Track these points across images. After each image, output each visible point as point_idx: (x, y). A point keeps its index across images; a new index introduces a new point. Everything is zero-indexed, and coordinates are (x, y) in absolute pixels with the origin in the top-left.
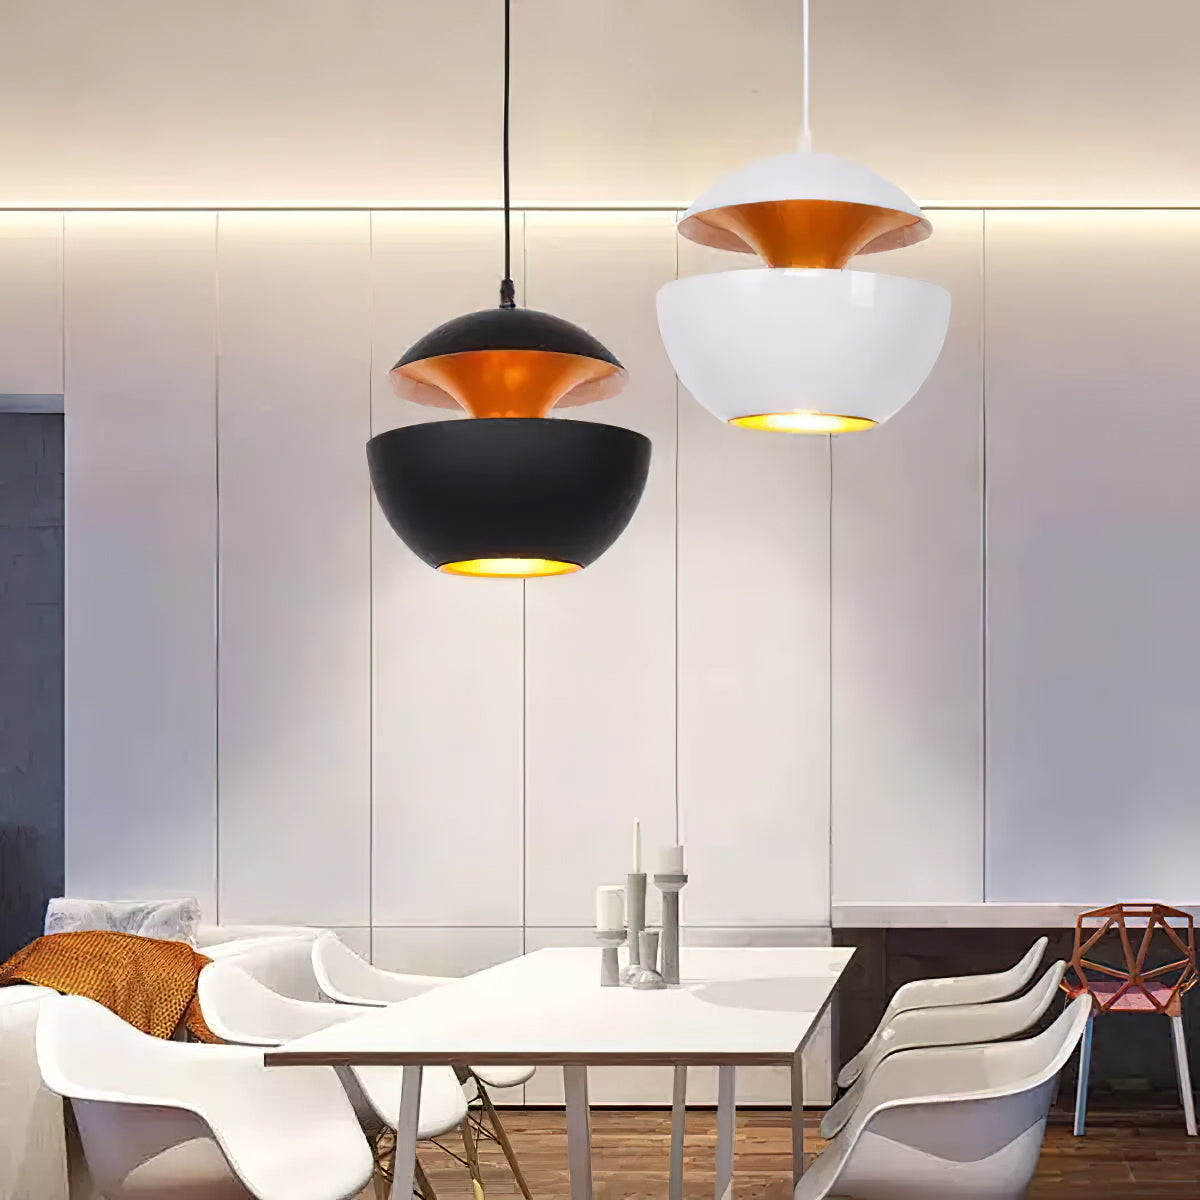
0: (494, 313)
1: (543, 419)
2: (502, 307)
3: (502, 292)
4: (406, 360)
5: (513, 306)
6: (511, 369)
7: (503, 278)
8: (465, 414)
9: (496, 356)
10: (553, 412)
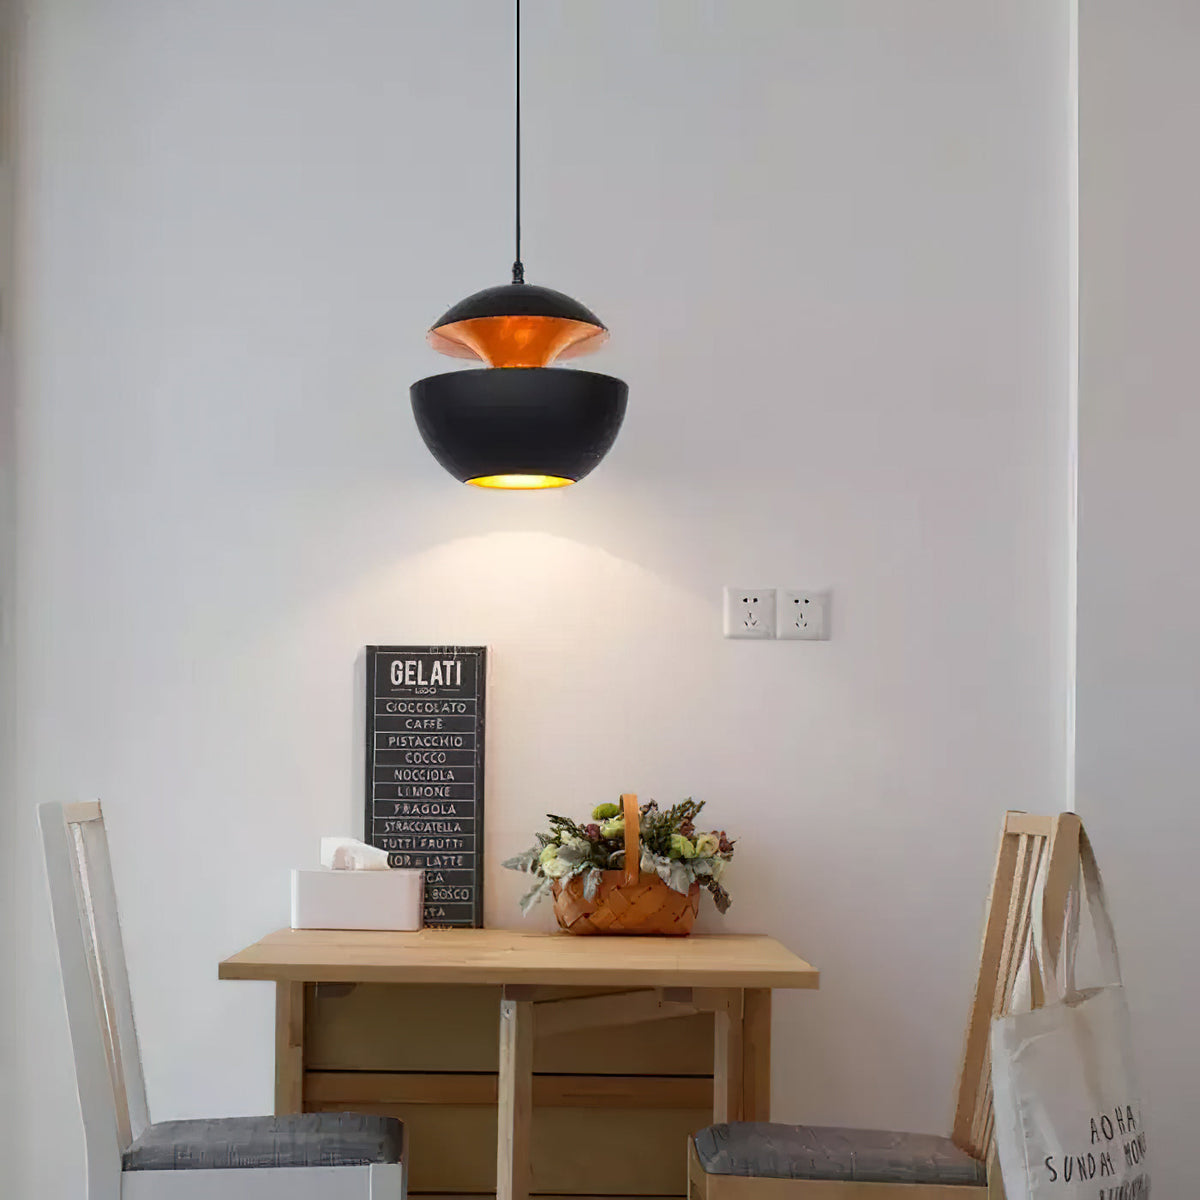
0: (507, 288)
1: (545, 369)
2: (514, 283)
3: (514, 271)
4: (440, 324)
5: (522, 281)
6: (521, 330)
7: (515, 260)
8: (485, 364)
9: (508, 321)
10: (553, 362)
